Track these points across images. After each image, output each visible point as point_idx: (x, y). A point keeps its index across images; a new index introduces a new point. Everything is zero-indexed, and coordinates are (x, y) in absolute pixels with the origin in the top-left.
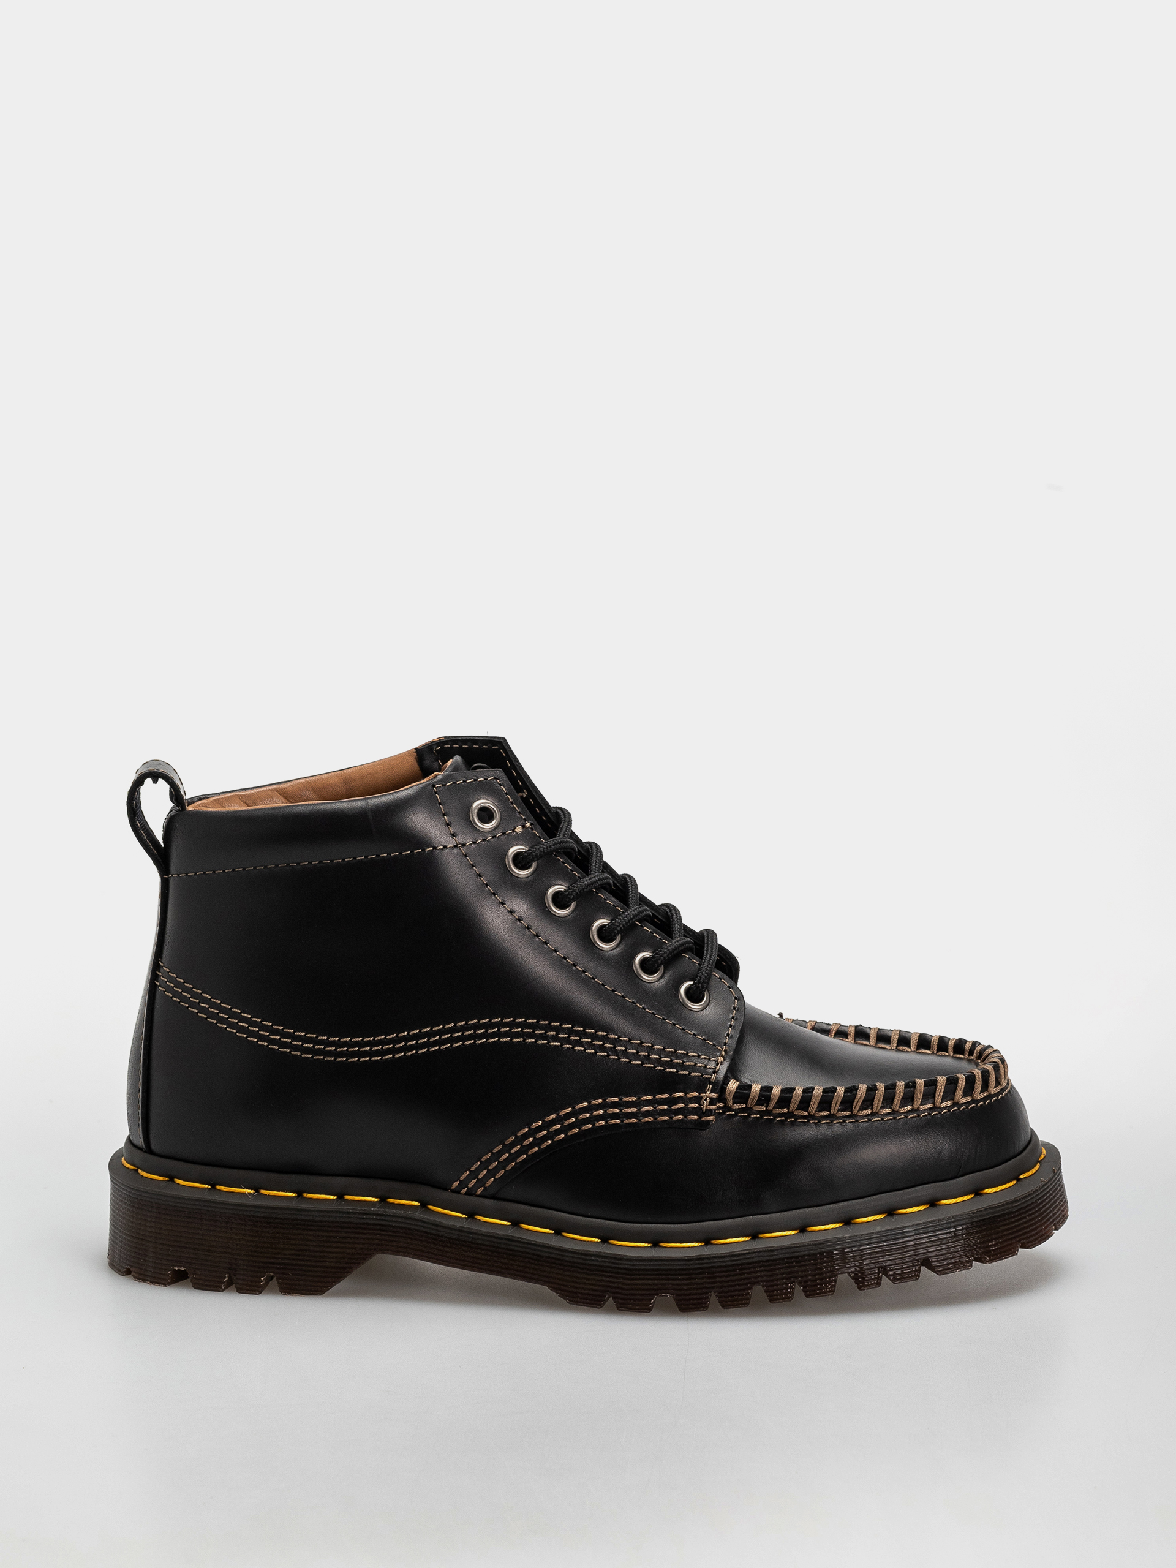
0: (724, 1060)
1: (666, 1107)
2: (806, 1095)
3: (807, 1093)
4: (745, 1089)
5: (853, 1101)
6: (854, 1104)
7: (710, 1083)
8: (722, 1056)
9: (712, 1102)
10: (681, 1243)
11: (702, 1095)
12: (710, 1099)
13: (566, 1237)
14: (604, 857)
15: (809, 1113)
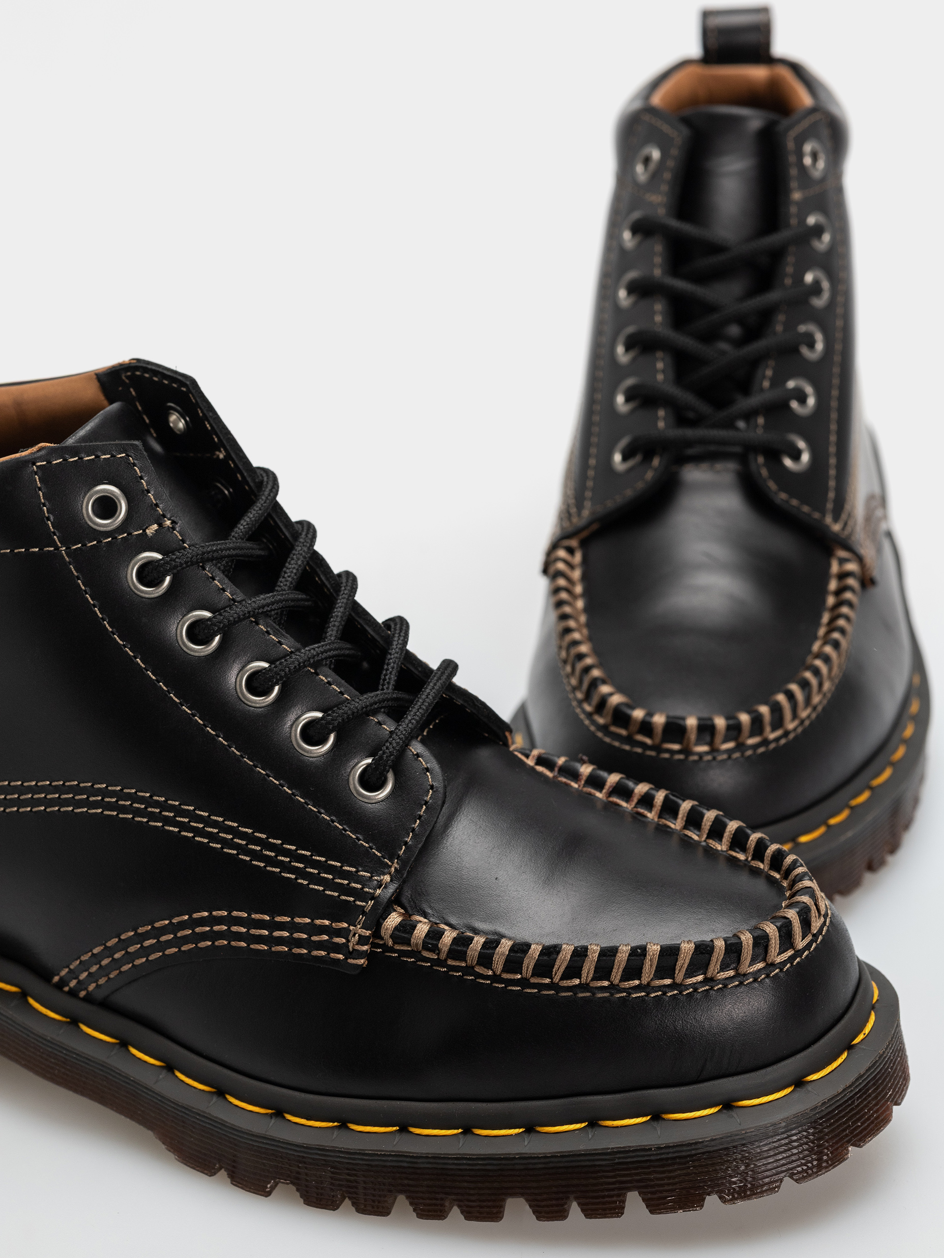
0: (391, 881)
1: (305, 936)
2: (486, 951)
3: (488, 949)
4: (405, 932)
5: (553, 967)
6: (554, 970)
7: (364, 913)
8: (390, 874)
9: (362, 940)
10: (308, 1119)
11: (351, 928)
12: (359, 935)
13: (177, 1076)
14: (317, 543)
15: (494, 972)
